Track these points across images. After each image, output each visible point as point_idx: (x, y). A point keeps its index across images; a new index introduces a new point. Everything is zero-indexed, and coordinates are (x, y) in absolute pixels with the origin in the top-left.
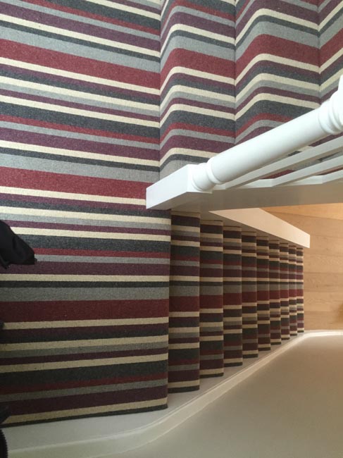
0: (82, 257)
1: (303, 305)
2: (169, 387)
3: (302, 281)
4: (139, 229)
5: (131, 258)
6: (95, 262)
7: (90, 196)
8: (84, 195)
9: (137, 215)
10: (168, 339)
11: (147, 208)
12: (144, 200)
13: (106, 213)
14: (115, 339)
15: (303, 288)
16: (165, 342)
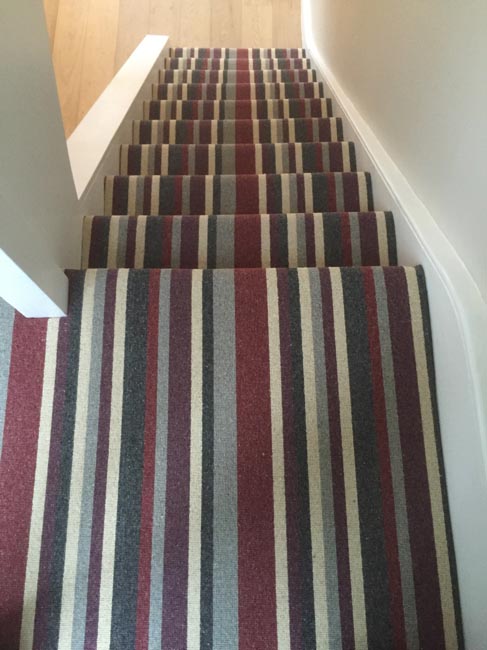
0: (158, 432)
1: (262, 50)
2: (387, 265)
3: (223, 50)
4: (105, 330)
5: (160, 341)
6: (166, 407)
7: (42, 423)
8: (41, 434)
9: (78, 334)
10: (306, 269)
11: (64, 315)
12: (49, 321)
13: (75, 393)
14: (305, 363)
15: (235, 49)
16: (310, 273)
